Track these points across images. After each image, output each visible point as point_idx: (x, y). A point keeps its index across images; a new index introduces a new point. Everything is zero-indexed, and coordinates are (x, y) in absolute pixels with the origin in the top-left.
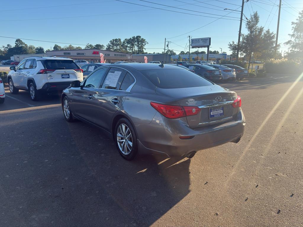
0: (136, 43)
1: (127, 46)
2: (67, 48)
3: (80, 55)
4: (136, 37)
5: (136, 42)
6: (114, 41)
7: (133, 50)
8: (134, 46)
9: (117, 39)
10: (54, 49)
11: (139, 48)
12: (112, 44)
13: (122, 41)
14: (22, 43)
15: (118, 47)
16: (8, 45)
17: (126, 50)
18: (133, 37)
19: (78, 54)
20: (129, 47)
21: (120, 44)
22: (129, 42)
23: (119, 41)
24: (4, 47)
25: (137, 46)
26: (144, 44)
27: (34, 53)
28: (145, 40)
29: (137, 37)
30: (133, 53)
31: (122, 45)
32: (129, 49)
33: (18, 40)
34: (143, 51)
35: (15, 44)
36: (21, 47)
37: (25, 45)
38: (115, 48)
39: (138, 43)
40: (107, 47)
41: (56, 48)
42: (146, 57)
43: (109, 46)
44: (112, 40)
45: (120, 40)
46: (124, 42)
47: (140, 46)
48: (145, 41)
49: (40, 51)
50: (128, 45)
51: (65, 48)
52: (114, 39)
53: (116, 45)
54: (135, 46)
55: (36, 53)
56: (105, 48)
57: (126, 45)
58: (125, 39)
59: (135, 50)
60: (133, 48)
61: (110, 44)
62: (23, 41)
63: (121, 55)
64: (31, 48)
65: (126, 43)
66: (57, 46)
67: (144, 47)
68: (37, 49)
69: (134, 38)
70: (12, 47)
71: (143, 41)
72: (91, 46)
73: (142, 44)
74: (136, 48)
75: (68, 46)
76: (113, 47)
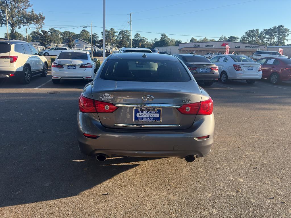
0: (276, 34)
1: (264, 38)
2: (202, 40)
3: (208, 47)
4: (277, 26)
5: (276, 32)
6: (250, 32)
7: (271, 41)
8: (273, 37)
9: (254, 30)
10: (191, 42)
11: (279, 39)
12: (247, 35)
13: (260, 32)
14: (165, 37)
15: (254, 39)
16: (155, 39)
17: (263, 41)
18: (273, 27)
19: (207, 46)
20: (266, 38)
21: (257, 35)
22: (268, 32)
23: (256, 32)
24: (152, 40)
25: (277, 37)
26: (286, 34)
27: (174, 45)
28: (289, 29)
29: (279, 27)
30: (271, 45)
31: (258, 37)
32: (266, 41)
33: (163, 35)
34: (284, 42)
35: (160, 38)
36: (164, 41)
37: (168, 38)
38: (250, 39)
39: (279, 34)
40: (241, 39)
41: (192, 41)
42: (282, 49)
43: (244, 37)
44: (248, 31)
45: (257, 30)
46: (262, 33)
47: (281, 37)
48: (289, 31)
49: (179, 43)
50: (267, 37)
51: (200, 40)
52: (250, 30)
53: (251, 36)
54: (275, 36)
55: (175, 45)
56: (239, 40)
57: (264, 36)
58: (264, 30)
59: (273, 41)
60: (271, 39)
61: (245, 35)
62: (167, 35)
63: (253, 47)
64: (172, 41)
65: (264, 33)
66: (194, 39)
67: (285, 38)
68: (177, 42)
69: (275, 28)
70: (158, 41)
71: (286, 31)
72: (224, 38)
73: (284, 35)
74: (275, 39)
75: (203, 38)
76: (247, 38)
